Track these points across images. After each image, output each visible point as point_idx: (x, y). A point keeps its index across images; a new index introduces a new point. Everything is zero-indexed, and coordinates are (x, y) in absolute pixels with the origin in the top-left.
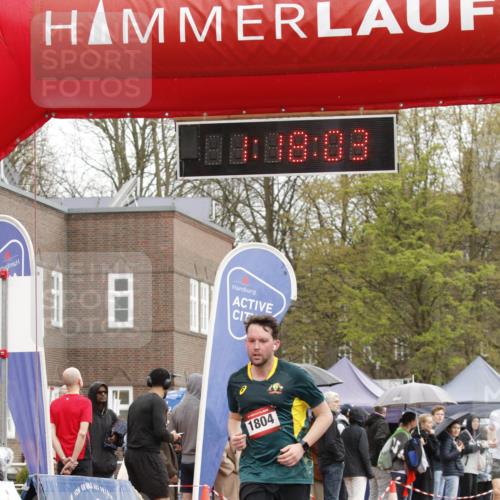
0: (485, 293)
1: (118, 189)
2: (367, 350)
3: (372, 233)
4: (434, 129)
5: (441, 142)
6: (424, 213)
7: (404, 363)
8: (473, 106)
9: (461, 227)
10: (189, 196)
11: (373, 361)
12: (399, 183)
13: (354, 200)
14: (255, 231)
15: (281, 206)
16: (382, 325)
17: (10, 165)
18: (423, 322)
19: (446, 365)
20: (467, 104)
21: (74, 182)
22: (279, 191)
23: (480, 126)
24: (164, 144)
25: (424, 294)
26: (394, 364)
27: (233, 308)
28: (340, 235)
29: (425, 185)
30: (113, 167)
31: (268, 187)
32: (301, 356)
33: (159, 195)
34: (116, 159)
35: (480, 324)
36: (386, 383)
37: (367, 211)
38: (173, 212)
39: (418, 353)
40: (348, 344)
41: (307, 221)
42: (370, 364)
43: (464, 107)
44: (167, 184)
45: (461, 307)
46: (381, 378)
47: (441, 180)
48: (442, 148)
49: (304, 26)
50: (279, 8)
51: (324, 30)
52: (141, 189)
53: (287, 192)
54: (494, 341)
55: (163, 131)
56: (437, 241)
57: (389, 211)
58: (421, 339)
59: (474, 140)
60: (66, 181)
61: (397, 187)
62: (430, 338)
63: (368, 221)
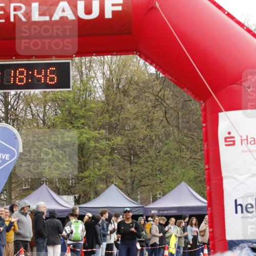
0: (116, 152)
2: (56, 180)
3: (58, 121)
4: (90, 68)
5: (94, 75)
6: (85, 110)
7: (75, 187)
8: (110, 56)
9: (104, 118)
11: (59, 186)
12: (71, 96)
13: (49, 104)
15: (12, 107)
18: (84, 167)
19: (96, 188)
20: (107, 55)
22: (11, 100)
23: (114, 67)
25: (85, 152)
26: (70, 188)
28: (42, 122)
29: (86, 96)
31: (6, 96)
32: (22, 183)
35: (113, 168)
36: (65, 197)
37: (56, 110)
39: (81, 182)
40: (46, 178)
41: (25, 114)
42: (57, 187)
43: (105, 57)
45: (104, 159)
46: (63, 195)
47: (94, 94)
48: (94, 78)
53: (15, 100)
54: (120, 176)
56: (92, 125)
57: (67, 110)
58: (83, 175)
59: (111, 73)
61: (71, 97)
62: (88, 175)
63: (56, 115)
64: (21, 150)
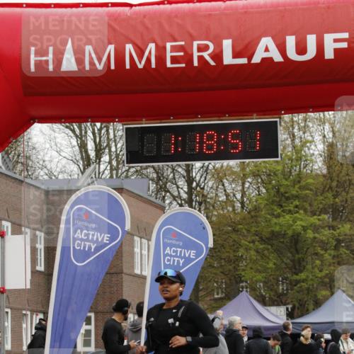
0: (343, 244)
1: (82, 173)
2: (260, 286)
3: (262, 203)
4: (305, 129)
5: (310, 138)
6: (300, 188)
7: (286, 294)
8: (333, 112)
9: (325, 198)
10: (133, 178)
11: (264, 294)
12: (280, 168)
13: (249, 180)
14: (180, 202)
15: (198, 185)
16: (270, 268)
17: (6, 156)
18: (300, 266)
19: (316, 296)
20: (328, 111)
21: (51, 168)
22: (196, 174)
23: (338, 126)
24: (115, 141)
25: (300, 245)
26: (280, 296)
27: (165, 256)
28: (240, 205)
29: (300, 168)
30: (79, 157)
31: (189, 170)
32: (213, 290)
33: (111, 177)
34: (81, 152)
35: (339, 267)
36: (273, 309)
37: (259, 187)
38: (122, 189)
39: (295, 288)
40: (246, 282)
41: (216, 194)
42: (262, 295)
43: (326, 113)
44: (117, 169)
45: (326, 255)
46: (270, 306)
47: (311, 165)
48: (311, 142)
49: (213, 56)
50: (195, 44)
51: (228, 59)
52: (99, 173)
53: (202, 175)
55: (114, 132)
56: (309, 208)
57: (274, 187)
58: (295, 277)
59: (334, 136)
60: (45, 167)
61: (279, 170)
62: (304, 277)
63: (259, 195)
64: (211, 244)
